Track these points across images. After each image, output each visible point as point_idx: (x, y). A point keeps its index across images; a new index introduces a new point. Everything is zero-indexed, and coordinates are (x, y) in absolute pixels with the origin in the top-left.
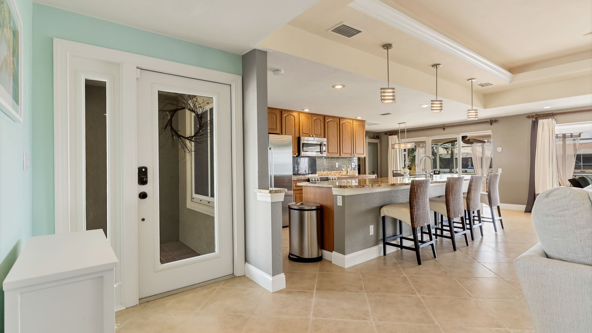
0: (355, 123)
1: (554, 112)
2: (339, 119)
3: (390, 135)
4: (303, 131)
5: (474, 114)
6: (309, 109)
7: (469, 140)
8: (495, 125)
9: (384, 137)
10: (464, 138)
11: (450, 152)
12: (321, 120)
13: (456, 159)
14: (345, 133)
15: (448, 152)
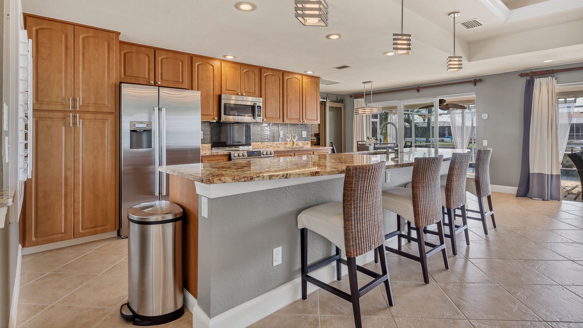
0: (305, 80)
1: (555, 69)
2: (283, 73)
3: (356, 98)
4: (227, 87)
5: (457, 63)
6: (234, 56)
7: (447, 105)
8: (479, 85)
9: (348, 100)
10: (441, 101)
11: (426, 121)
12: (255, 74)
13: (433, 127)
14: (290, 92)
15: (424, 120)
